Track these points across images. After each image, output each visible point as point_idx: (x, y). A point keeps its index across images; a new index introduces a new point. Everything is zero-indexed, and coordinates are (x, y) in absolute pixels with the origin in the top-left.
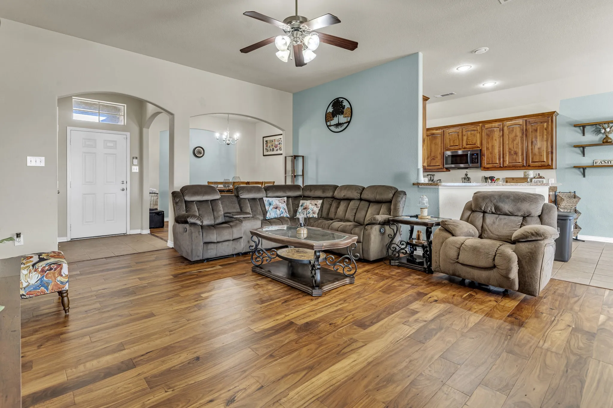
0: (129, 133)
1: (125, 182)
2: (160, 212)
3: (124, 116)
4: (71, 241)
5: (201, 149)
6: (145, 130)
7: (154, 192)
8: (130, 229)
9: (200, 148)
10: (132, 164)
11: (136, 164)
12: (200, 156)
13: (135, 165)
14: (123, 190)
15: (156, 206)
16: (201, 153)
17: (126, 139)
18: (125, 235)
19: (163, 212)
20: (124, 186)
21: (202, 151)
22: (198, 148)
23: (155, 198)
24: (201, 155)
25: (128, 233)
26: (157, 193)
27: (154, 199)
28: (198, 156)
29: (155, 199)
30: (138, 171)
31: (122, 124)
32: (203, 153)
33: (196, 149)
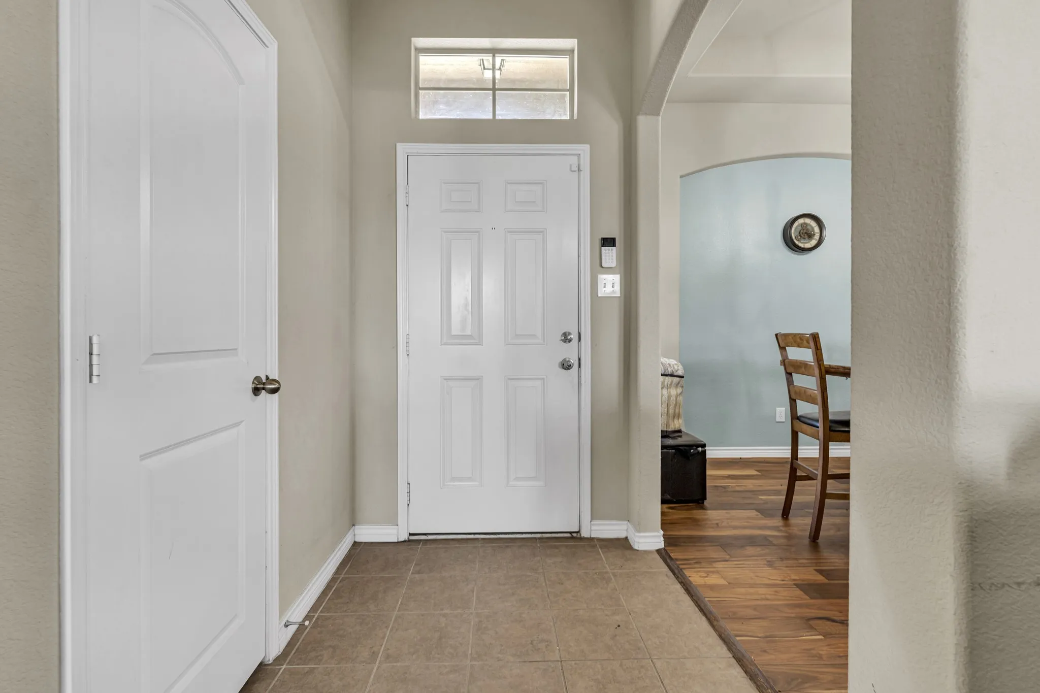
0: (586, 148)
1: (574, 336)
2: (691, 446)
3: (571, 90)
4: (409, 541)
5: (813, 224)
6: (643, 121)
7: (670, 371)
8: (592, 519)
9: (808, 221)
10: (599, 267)
11: (614, 265)
12: (808, 246)
13: (609, 270)
14: (566, 366)
15: (676, 421)
16: (810, 236)
17: (579, 170)
18: (574, 538)
19: (704, 446)
20: (570, 352)
21: (817, 230)
22: (801, 221)
23: (673, 392)
24: (813, 242)
25: (585, 534)
26: (680, 373)
27: (669, 397)
28: (801, 245)
29: (673, 399)
30: (618, 295)
31: (564, 118)
32: (817, 237)
33: (796, 224)
